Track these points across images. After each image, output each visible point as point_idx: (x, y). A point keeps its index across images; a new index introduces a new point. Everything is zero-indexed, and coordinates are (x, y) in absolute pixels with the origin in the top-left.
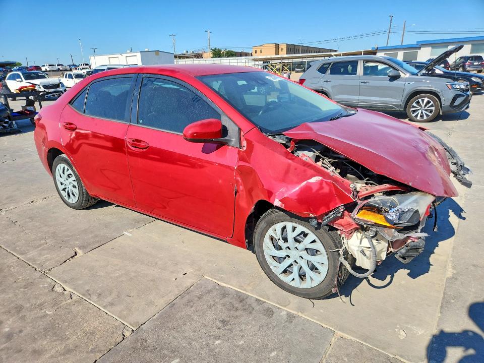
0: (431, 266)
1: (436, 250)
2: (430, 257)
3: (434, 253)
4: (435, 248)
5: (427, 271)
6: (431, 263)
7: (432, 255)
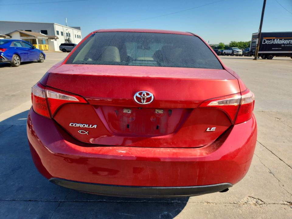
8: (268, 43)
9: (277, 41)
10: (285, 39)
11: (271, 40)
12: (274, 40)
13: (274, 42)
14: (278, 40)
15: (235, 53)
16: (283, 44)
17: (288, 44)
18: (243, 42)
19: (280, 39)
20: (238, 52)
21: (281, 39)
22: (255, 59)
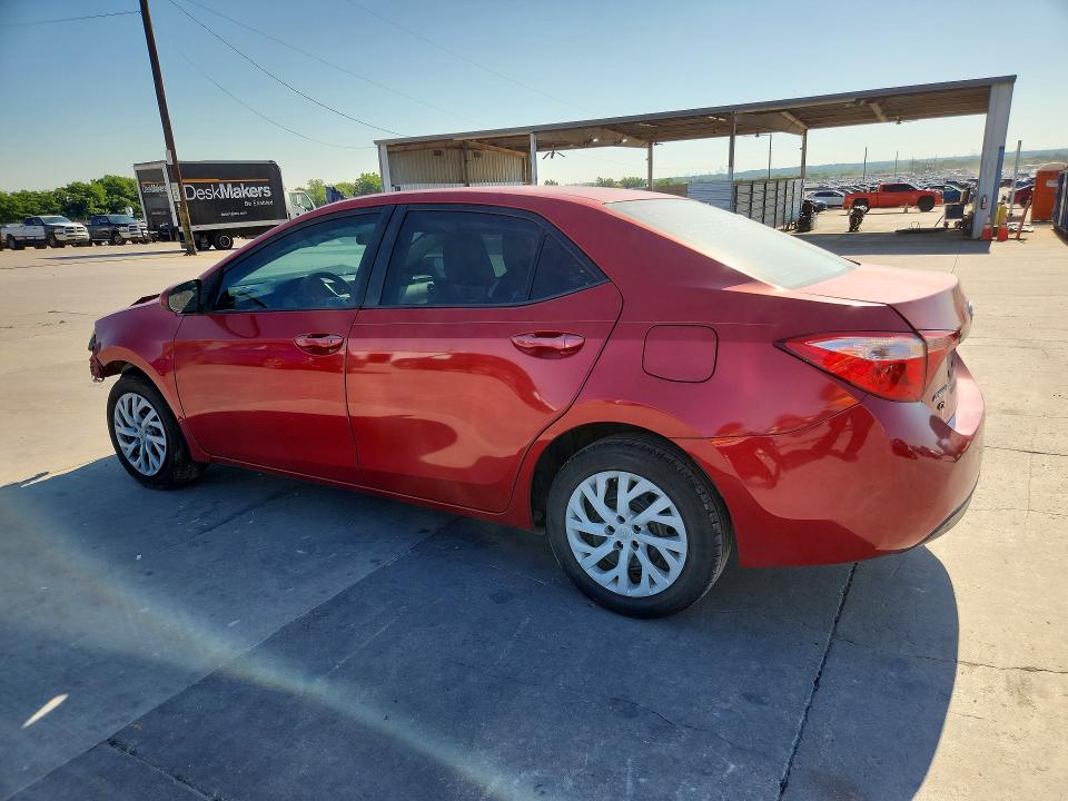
8: (201, 196)
9: (228, 192)
10: (246, 185)
11: (208, 185)
12: (216, 186)
13: (219, 192)
14: (230, 186)
15: (60, 238)
16: (247, 199)
17: (258, 199)
18: (35, 193)
19: (234, 185)
20: (70, 230)
21: (238, 185)
22: (190, 252)
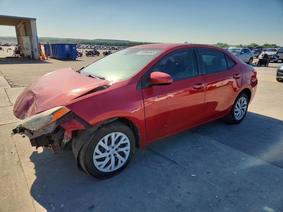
0: (30, 161)
1: (34, 171)
2: (35, 165)
3: (34, 168)
4: (36, 171)
5: (30, 158)
6: (31, 162)
7: (34, 167)
